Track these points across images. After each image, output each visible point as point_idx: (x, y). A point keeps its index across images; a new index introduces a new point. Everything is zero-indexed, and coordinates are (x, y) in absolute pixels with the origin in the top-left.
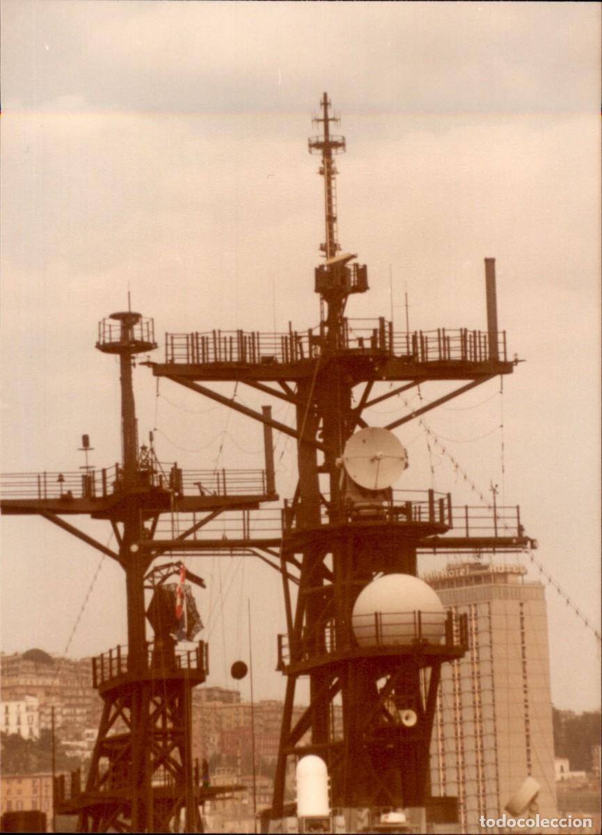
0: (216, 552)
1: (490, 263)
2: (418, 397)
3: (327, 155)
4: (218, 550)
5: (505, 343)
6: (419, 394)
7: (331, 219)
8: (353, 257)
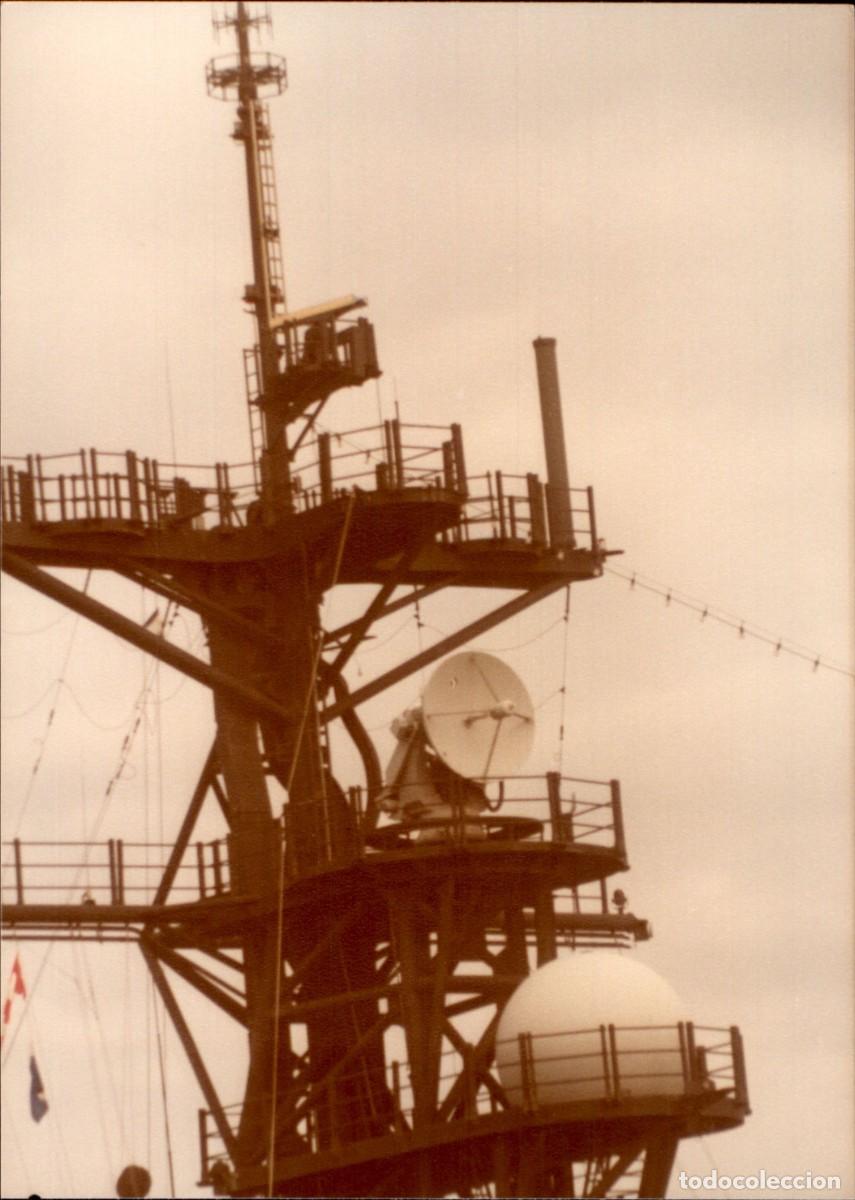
0: (76, 933)
1: (544, 349)
2: (415, 621)
3: (247, 94)
4: (78, 928)
5: (591, 511)
6: (417, 616)
7: (262, 233)
8: (360, 303)
